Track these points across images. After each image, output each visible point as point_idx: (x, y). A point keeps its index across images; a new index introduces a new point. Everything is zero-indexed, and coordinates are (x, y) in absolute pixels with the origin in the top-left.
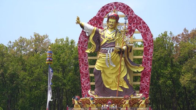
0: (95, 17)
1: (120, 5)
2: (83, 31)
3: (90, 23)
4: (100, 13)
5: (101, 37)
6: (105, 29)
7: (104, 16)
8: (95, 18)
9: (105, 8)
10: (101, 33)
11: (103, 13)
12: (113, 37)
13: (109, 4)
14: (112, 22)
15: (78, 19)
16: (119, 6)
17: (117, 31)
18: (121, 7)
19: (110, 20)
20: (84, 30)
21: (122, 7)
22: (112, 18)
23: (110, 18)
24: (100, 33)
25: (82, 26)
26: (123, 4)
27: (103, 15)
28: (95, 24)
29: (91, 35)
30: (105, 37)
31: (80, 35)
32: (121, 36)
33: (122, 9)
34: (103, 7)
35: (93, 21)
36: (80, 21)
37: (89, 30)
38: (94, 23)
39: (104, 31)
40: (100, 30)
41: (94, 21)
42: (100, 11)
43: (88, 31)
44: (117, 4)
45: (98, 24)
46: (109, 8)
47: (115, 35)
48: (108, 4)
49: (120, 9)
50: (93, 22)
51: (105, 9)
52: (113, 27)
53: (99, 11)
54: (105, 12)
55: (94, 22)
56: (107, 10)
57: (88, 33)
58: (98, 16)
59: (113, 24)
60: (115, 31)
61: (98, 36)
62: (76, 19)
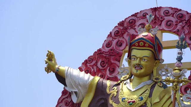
0: (99, 50)
1: (167, 13)
2: (65, 92)
3: (84, 68)
4: (111, 39)
5: (111, 102)
6: (122, 79)
7: (122, 48)
8: (99, 53)
9: (125, 25)
10: (111, 91)
11: (121, 39)
12: (142, 99)
13: (138, 15)
14: (141, 59)
15: (50, 57)
16: (166, 18)
17: (156, 83)
18: (171, 18)
19: (135, 52)
20: (67, 89)
21: (174, 19)
22: (139, 46)
23: (134, 45)
24: (108, 91)
25: (61, 78)
26: (177, 10)
27: (121, 45)
28: (99, 70)
29: (83, 99)
30: (120, 100)
31: (58, 103)
32: (167, 97)
33: (174, 23)
34: (121, 24)
35: (94, 62)
36: (56, 64)
37: (78, 85)
38: (95, 67)
39: (119, 84)
40: (108, 83)
41: (97, 62)
42: (113, 34)
43: (77, 88)
44: (159, 11)
45: (105, 70)
46: (138, 23)
47: (148, 92)
48: (135, 15)
49: (169, 24)
50: (93, 66)
51: (126, 29)
52: (142, 71)
53: (110, 35)
54: (125, 36)
55: (96, 64)
56: (132, 32)
57: (76, 93)
58: (107, 49)
59: (143, 63)
60: (149, 82)
61: (103, 101)
62: (46, 58)
